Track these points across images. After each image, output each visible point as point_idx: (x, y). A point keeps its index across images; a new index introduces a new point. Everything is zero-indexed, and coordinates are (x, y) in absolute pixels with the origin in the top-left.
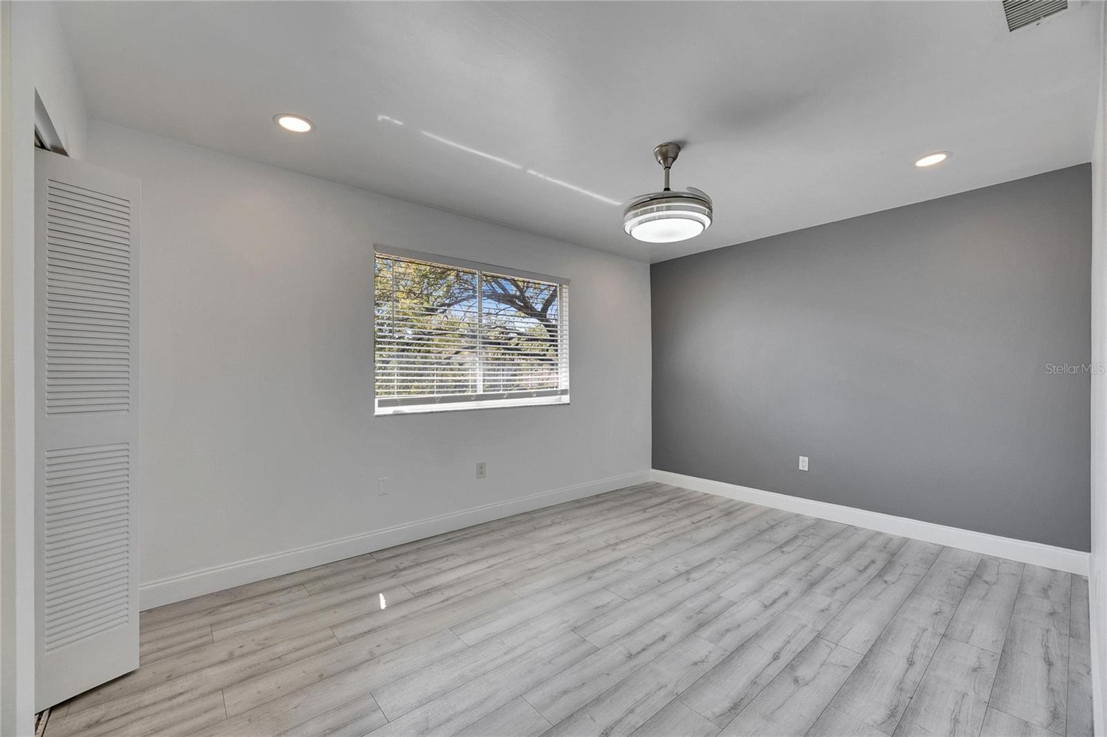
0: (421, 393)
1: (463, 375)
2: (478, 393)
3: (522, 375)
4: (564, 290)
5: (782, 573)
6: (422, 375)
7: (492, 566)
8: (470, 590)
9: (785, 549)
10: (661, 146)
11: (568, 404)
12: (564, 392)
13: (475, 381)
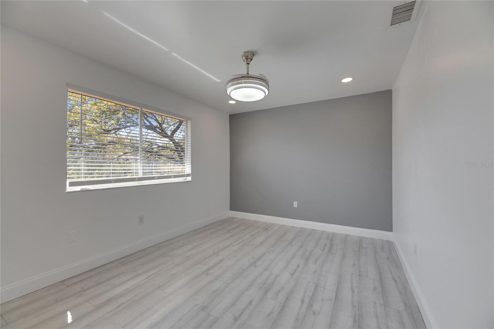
0: (101, 177)
1: (126, 166)
2: (139, 176)
3: (159, 166)
4: (188, 123)
5: (294, 256)
6: (101, 166)
7: (149, 277)
8: (136, 296)
9: (292, 244)
10: (245, 52)
11: (191, 181)
12: (188, 175)
13: (138, 170)
